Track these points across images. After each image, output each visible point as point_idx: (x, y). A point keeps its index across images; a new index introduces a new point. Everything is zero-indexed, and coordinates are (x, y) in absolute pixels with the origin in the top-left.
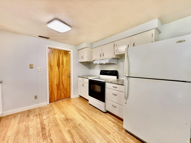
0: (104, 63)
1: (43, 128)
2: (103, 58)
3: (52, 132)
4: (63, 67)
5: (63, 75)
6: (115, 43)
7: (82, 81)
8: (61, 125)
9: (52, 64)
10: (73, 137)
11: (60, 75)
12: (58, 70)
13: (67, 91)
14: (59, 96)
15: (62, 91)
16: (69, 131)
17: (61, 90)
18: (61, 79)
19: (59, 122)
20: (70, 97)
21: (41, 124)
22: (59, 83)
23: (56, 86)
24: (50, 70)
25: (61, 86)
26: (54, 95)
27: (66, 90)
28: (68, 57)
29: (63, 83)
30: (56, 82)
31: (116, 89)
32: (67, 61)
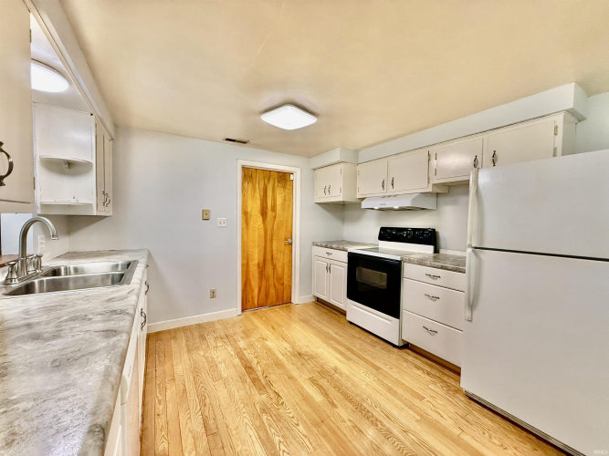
0: (396, 207)
1: (249, 368)
2: (390, 191)
3: (273, 377)
4: (275, 217)
5: (274, 238)
6: (433, 150)
7: (326, 256)
8: (290, 366)
9: (249, 210)
10: (327, 395)
11: (268, 239)
12: (262, 226)
13: (283, 284)
14: (263, 295)
15: (272, 282)
16: (313, 381)
17: (267, 280)
18: (268, 249)
19: (281, 357)
20: (289, 301)
21: (241, 359)
22: (264, 261)
23: (256, 267)
24: (245, 225)
25: (269, 268)
26: (252, 291)
27: (280, 279)
28: (287, 191)
29: (275, 261)
30: (256, 257)
31: (438, 282)
32: (284, 200)
